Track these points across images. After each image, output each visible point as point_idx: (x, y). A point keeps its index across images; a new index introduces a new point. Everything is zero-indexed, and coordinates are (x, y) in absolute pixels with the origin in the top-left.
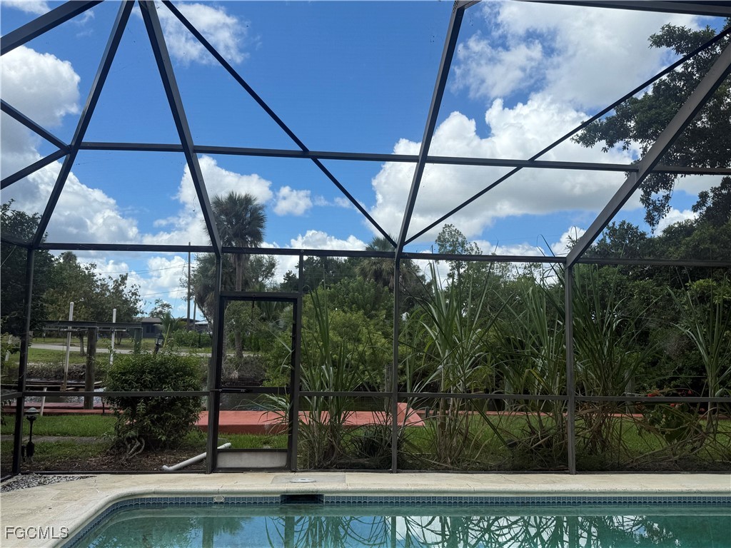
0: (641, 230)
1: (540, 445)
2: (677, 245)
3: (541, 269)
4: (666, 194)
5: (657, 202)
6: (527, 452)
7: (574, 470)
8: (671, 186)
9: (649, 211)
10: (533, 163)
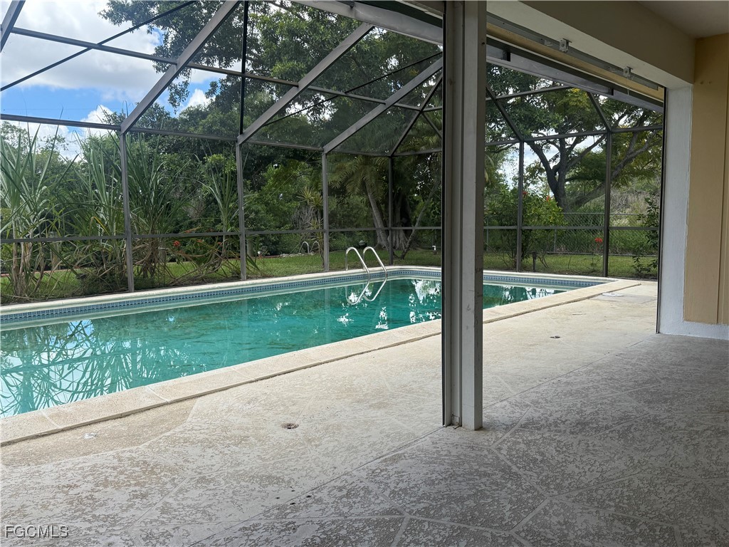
0: (166, 110)
1: (106, 274)
2: (196, 125)
3: (65, 143)
4: (185, 81)
5: (178, 87)
6: (96, 281)
7: (133, 289)
8: (189, 74)
9: (172, 94)
10: (100, 46)
